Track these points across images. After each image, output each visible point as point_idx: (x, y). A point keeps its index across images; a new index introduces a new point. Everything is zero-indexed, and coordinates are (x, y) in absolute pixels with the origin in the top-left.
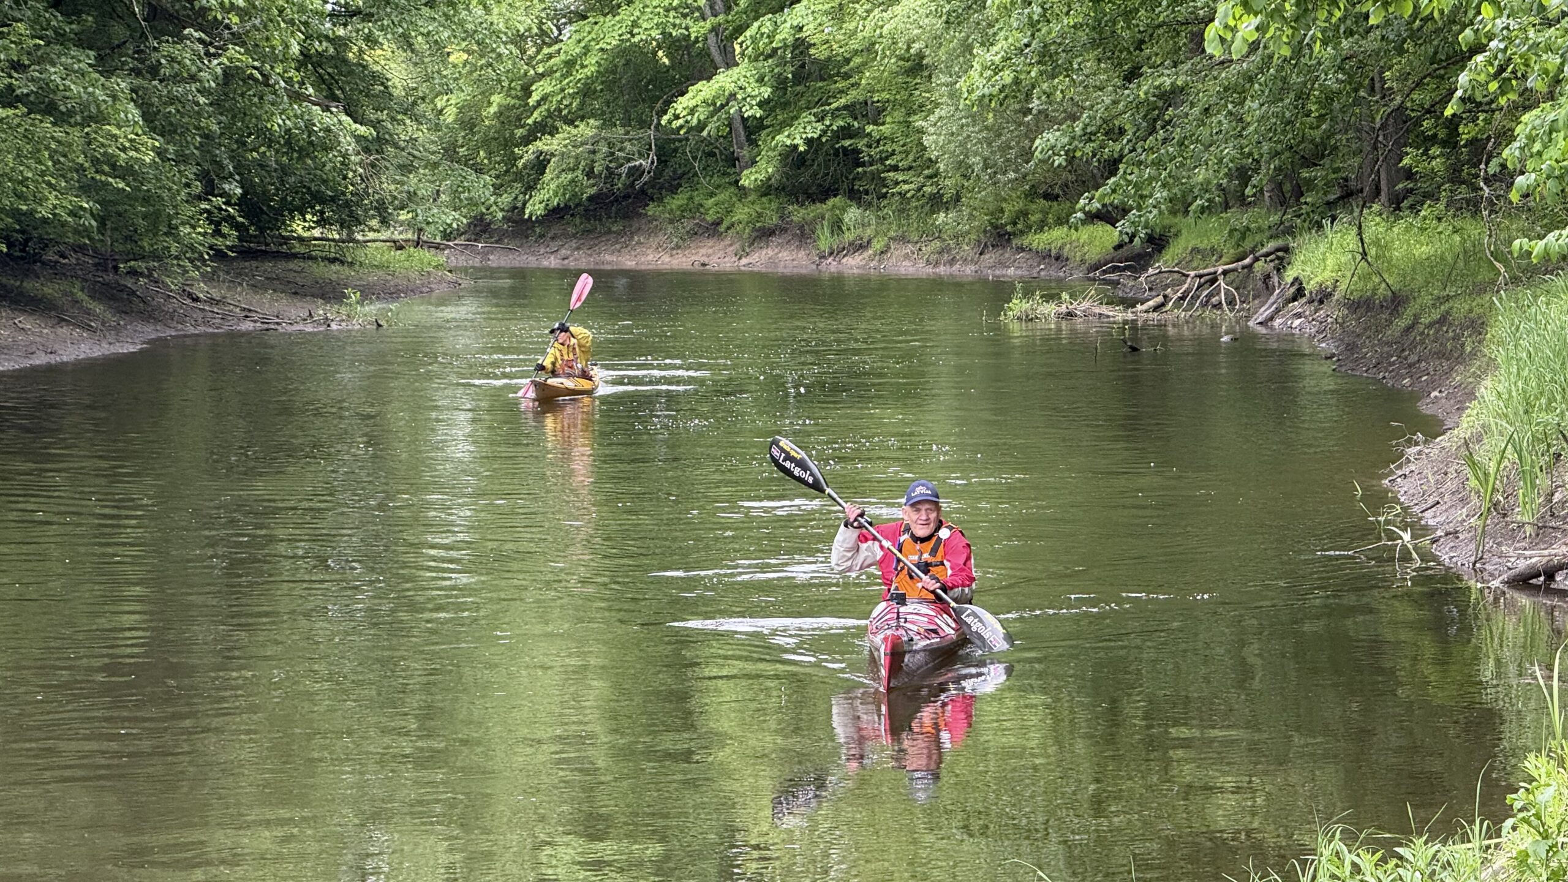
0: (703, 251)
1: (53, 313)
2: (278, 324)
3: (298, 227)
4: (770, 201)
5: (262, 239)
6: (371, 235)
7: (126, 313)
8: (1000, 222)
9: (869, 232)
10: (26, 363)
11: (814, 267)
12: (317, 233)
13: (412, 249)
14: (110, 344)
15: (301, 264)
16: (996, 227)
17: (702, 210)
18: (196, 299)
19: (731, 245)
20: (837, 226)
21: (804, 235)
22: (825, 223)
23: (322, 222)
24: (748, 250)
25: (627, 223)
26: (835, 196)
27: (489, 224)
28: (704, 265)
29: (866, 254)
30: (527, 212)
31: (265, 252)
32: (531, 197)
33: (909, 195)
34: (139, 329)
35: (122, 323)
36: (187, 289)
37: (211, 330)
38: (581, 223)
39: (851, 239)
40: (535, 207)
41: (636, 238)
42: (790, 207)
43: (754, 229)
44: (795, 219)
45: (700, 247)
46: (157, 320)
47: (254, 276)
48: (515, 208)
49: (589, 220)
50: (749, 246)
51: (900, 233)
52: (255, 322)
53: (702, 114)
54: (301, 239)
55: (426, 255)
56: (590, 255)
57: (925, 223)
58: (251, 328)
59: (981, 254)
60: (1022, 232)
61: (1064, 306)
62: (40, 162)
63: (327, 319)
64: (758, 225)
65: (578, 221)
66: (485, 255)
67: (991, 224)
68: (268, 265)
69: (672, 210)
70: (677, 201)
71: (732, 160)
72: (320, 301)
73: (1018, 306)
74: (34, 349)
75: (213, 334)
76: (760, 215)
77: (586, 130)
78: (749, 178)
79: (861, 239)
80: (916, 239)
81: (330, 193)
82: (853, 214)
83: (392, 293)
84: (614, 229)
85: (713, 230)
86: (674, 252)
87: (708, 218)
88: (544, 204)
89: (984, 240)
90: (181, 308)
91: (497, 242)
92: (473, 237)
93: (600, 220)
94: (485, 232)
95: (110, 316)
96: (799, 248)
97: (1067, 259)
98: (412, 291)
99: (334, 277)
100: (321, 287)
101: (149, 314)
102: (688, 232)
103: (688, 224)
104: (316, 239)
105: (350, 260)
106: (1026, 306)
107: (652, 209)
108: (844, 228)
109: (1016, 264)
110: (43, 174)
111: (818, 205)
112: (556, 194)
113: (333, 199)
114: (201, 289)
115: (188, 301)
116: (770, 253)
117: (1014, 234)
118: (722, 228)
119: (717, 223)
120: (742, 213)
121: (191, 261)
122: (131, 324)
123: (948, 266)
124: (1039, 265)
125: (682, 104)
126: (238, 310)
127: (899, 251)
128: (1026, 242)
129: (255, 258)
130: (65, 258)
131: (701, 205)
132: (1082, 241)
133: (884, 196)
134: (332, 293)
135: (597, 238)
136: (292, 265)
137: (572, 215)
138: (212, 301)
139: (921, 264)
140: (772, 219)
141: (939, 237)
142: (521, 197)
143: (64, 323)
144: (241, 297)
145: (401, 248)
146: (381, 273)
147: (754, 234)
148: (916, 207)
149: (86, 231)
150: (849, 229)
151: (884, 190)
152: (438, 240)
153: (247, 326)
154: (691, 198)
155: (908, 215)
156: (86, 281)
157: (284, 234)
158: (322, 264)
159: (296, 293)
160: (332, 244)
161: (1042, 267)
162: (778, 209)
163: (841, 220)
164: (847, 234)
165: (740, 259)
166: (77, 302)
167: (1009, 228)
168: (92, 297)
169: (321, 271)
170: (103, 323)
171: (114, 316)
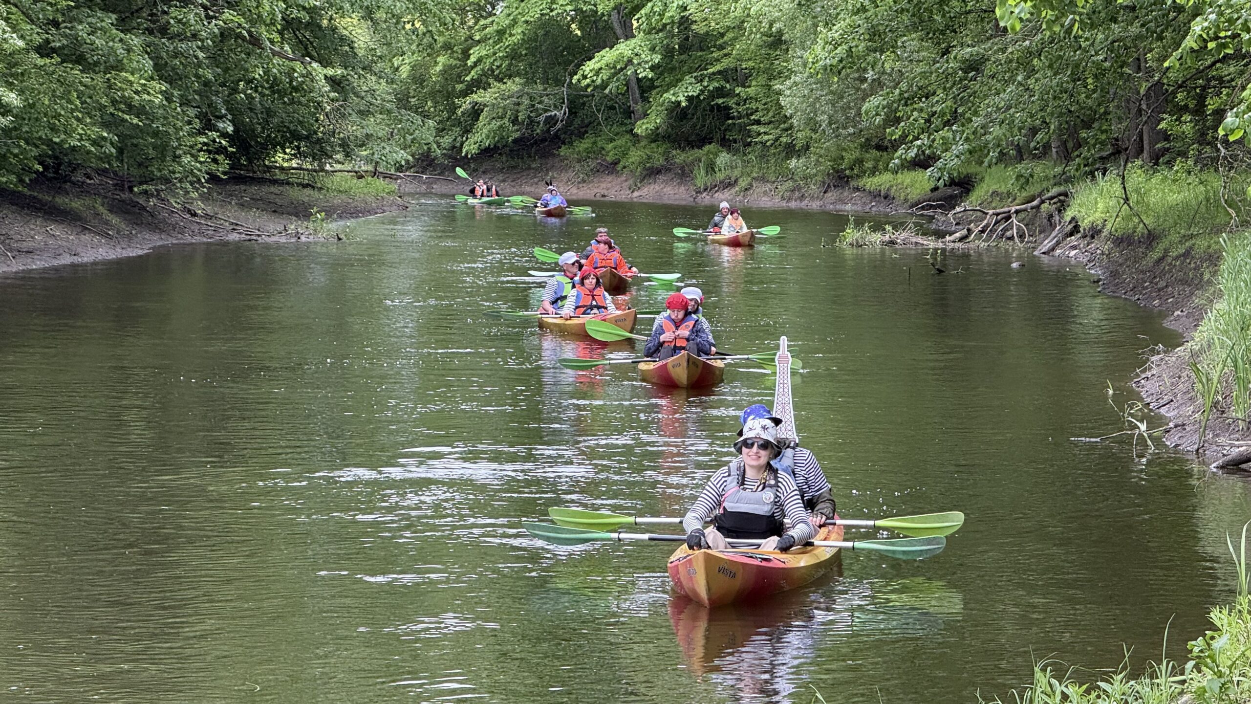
0: (604, 185)
1: (79, 223)
2: (259, 236)
3: (280, 158)
4: (658, 147)
5: (250, 168)
6: (338, 167)
7: (137, 224)
8: (840, 167)
9: (737, 173)
10: (55, 263)
11: (692, 199)
12: (294, 163)
13: (370, 178)
14: (123, 248)
15: (281, 188)
16: (837, 172)
17: (603, 152)
18: (195, 215)
19: (626, 181)
20: (711, 168)
21: (684, 174)
22: (702, 165)
23: (299, 154)
24: (639, 185)
25: (543, 162)
26: (710, 143)
27: (433, 160)
28: (603, 196)
29: (733, 191)
30: (464, 151)
31: (252, 178)
32: (467, 139)
33: (768, 144)
34: (147, 237)
35: (134, 232)
36: (187, 205)
37: (205, 240)
38: (507, 161)
39: (722, 178)
40: (470, 147)
41: (550, 174)
42: (674, 152)
43: (645, 169)
44: (677, 160)
45: (601, 182)
46: (162, 231)
47: (242, 197)
48: (454, 147)
49: (513, 158)
50: (641, 182)
51: (761, 174)
52: (240, 233)
53: (604, 75)
54: (282, 169)
55: (381, 183)
56: (514, 187)
57: (781, 166)
58: (237, 239)
59: (825, 192)
60: (858, 176)
61: (887, 236)
62: (71, 103)
63: (298, 233)
64: (648, 165)
65: (504, 158)
66: (429, 183)
67: (834, 169)
68: (254, 189)
69: (579, 151)
70: (583, 145)
71: (629, 113)
72: (294, 218)
73: (851, 234)
74: (61, 252)
75: (208, 243)
76: (649, 157)
77: (513, 86)
78: (642, 128)
79: (730, 178)
80: (774, 179)
81: (305, 133)
82: (723, 158)
83: (354, 213)
84: (534, 166)
85: (612, 168)
86: (581, 185)
87: (608, 159)
88: (477, 145)
89: (827, 181)
90: (182, 221)
91: (439, 174)
92: (420, 170)
93: (522, 158)
94: (430, 165)
95: (124, 226)
96: (680, 184)
97: (894, 198)
98: (369, 212)
99: (306, 199)
100: (296, 207)
101: (155, 225)
102: (591, 170)
103: (593, 164)
104: (294, 169)
105: (319, 185)
106: (857, 235)
107: (564, 151)
108: (716, 170)
109: (853, 201)
110: (72, 111)
111: (696, 150)
112: (488, 137)
113: (307, 138)
114: (199, 206)
115: (188, 216)
116: (657, 188)
117: (852, 177)
118: (619, 167)
119: (615, 163)
120: (635, 155)
121: (192, 184)
122: (140, 233)
123: (798, 201)
124: (871, 202)
125: (589, 67)
126: (227, 224)
127: (759, 188)
128: (861, 184)
129: (245, 183)
130: (91, 179)
131: (603, 149)
132: (905, 184)
133: (749, 144)
134: (302, 212)
135: (519, 173)
136: (273, 189)
137: (500, 154)
138: (207, 216)
139: (777, 200)
140: (659, 161)
141: (792, 178)
142: (459, 139)
143: (86, 232)
144: (230, 214)
145: (360, 177)
146: (344, 197)
147: (645, 173)
148: (774, 154)
149: (108, 158)
150: (720, 170)
151: (749, 140)
152: (393, 172)
153: (234, 237)
154: (595, 143)
155: (768, 160)
156: (106, 197)
157: (267, 163)
158: (296, 188)
159: (275, 211)
160: (306, 172)
161: (873, 204)
162: (664, 152)
163: (714, 163)
164: (718, 174)
165: (633, 192)
166: (98, 215)
167: (847, 172)
168: (110, 211)
169: (296, 194)
170: (118, 232)
171: (127, 226)
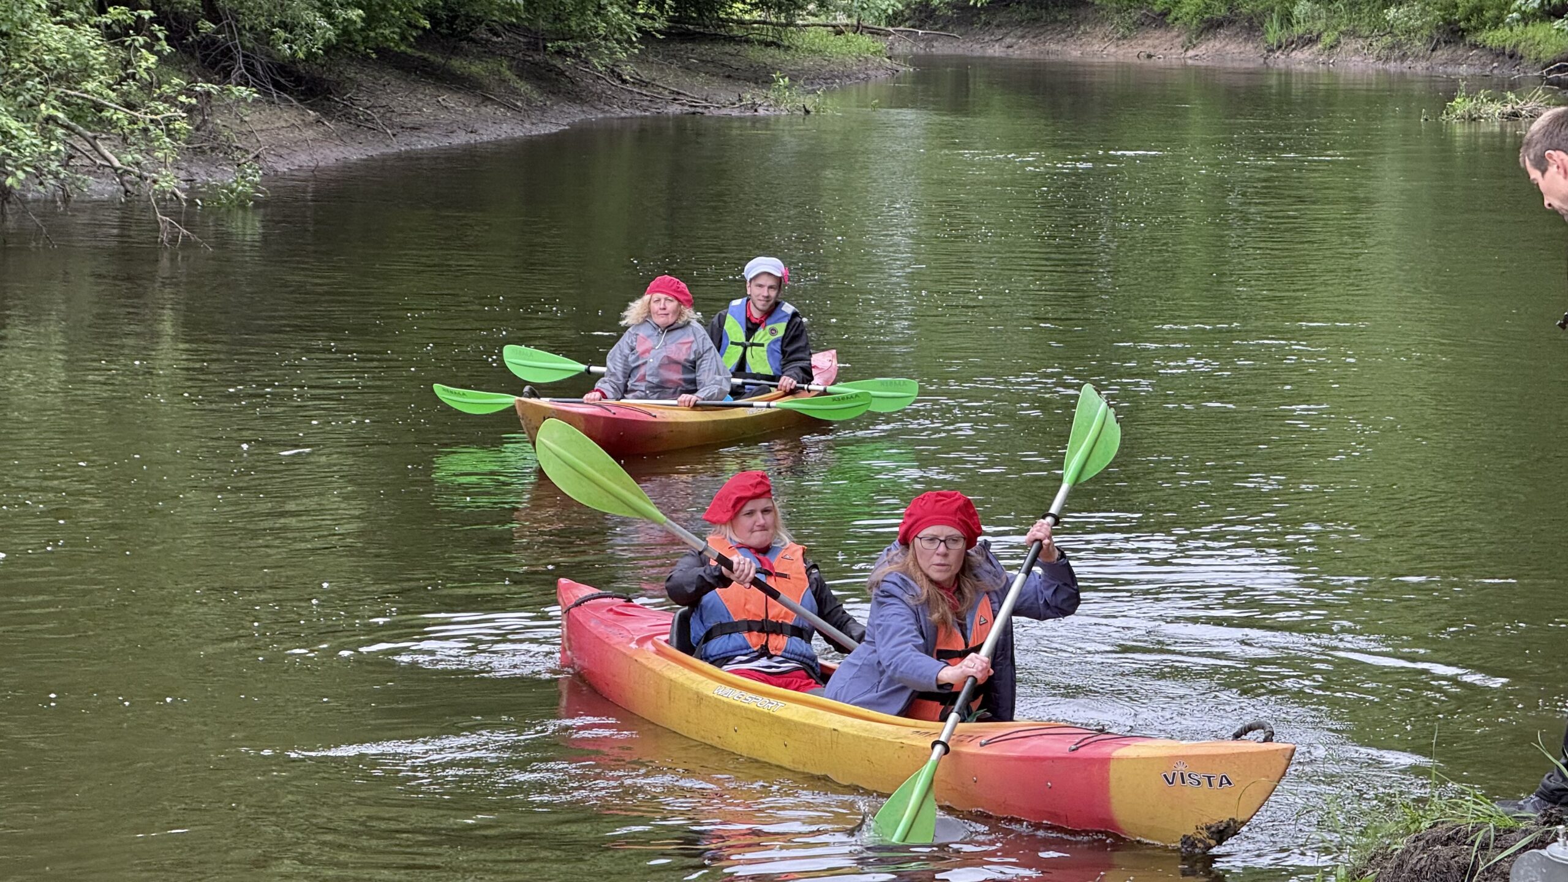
0: (1149, 42)
1: (478, 92)
2: (706, 107)
3: (738, 9)
5: (700, 22)
6: (812, 19)
7: (554, 94)
8: (1453, 18)
9: (1320, 25)
10: (445, 142)
11: (1262, 60)
12: (757, 15)
13: (851, 34)
14: (533, 124)
15: (738, 47)
16: (1449, 23)
18: (624, 81)
19: (1178, 36)
20: (1287, 19)
21: (1252, 28)
22: (1275, 16)
23: (761, 4)
24: (1195, 42)
25: (1073, 12)
28: (1150, 56)
29: (1315, 49)
31: (703, 34)
34: (565, 109)
35: (548, 103)
36: (615, 70)
37: (638, 113)
38: (1027, 12)
39: (1301, 31)
41: (1082, 28)
43: (1202, 21)
44: (1243, 10)
45: (1148, 38)
46: (583, 102)
47: (688, 58)
49: (1035, 8)
51: (1351, 27)
52: (683, 105)
54: (741, 22)
55: (865, 40)
56: (1035, 44)
57: (1377, 17)
58: (678, 112)
59: (1433, 50)
60: (1476, 29)
61: (1509, 106)
63: (754, 103)
64: (1206, 16)
65: (1023, 8)
66: (929, 42)
67: (1444, 19)
68: (704, 48)
72: (752, 85)
73: (1461, 105)
74: (455, 128)
75: (641, 117)
76: (1208, 6)
79: (1311, 32)
80: (1367, 33)
82: (1303, 7)
83: (827, 79)
85: (1161, 20)
86: (1120, 42)
87: (1156, 8)
89: (1436, 36)
90: (610, 89)
91: (941, 29)
92: (918, 23)
93: (1046, 8)
94: (930, 17)
95: (536, 96)
96: (1246, 40)
97: (1521, 57)
98: (848, 76)
99: (769, 61)
100: (755, 71)
101: (575, 95)
102: (1134, 23)
103: (1136, 15)
104: (756, 22)
105: (786, 43)
106: (1470, 105)
108: (1294, 21)
109: (1469, 61)
114: (628, 71)
115: (617, 83)
116: (1218, 45)
117: (1467, 30)
118: (1170, 19)
119: (1165, 14)
120: (1190, 4)
121: (619, 42)
122: (557, 104)
123: (1399, 62)
124: (1492, 63)
126: (666, 93)
127: (1349, 46)
128: (1480, 39)
129: (692, 40)
130: (499, 36)
132: (1537, 39)
134: (762, 77)
135: (1042, 27)
136: (727, 48)
137: (1018, 3)
138: (640, 83)
139: (1371, 60)
140: (1220, 11)
141: (1390, 32)
143: (489, 103)
144: (670, 78)
145: (839, 33)
146: (817, 58)
147: (1202, 26)
149: (514, 10)
150: (1298, 22)
152: (883, 27)
153: (674, 109)
155: (1360, 9)
156: (514, 58)
157: (723, 15)
158: (757, 47)
159: (729, 77)
160: (770, 27)
161: (1495, 64)
163: (1291, 14)
164: (1296, 28)
165: (1186, 51)
166: (504, 81)
167: (1462, 24)
168: (520, 77)
169: (756, 54)
170: (529, 102)
171: (540, 96)
